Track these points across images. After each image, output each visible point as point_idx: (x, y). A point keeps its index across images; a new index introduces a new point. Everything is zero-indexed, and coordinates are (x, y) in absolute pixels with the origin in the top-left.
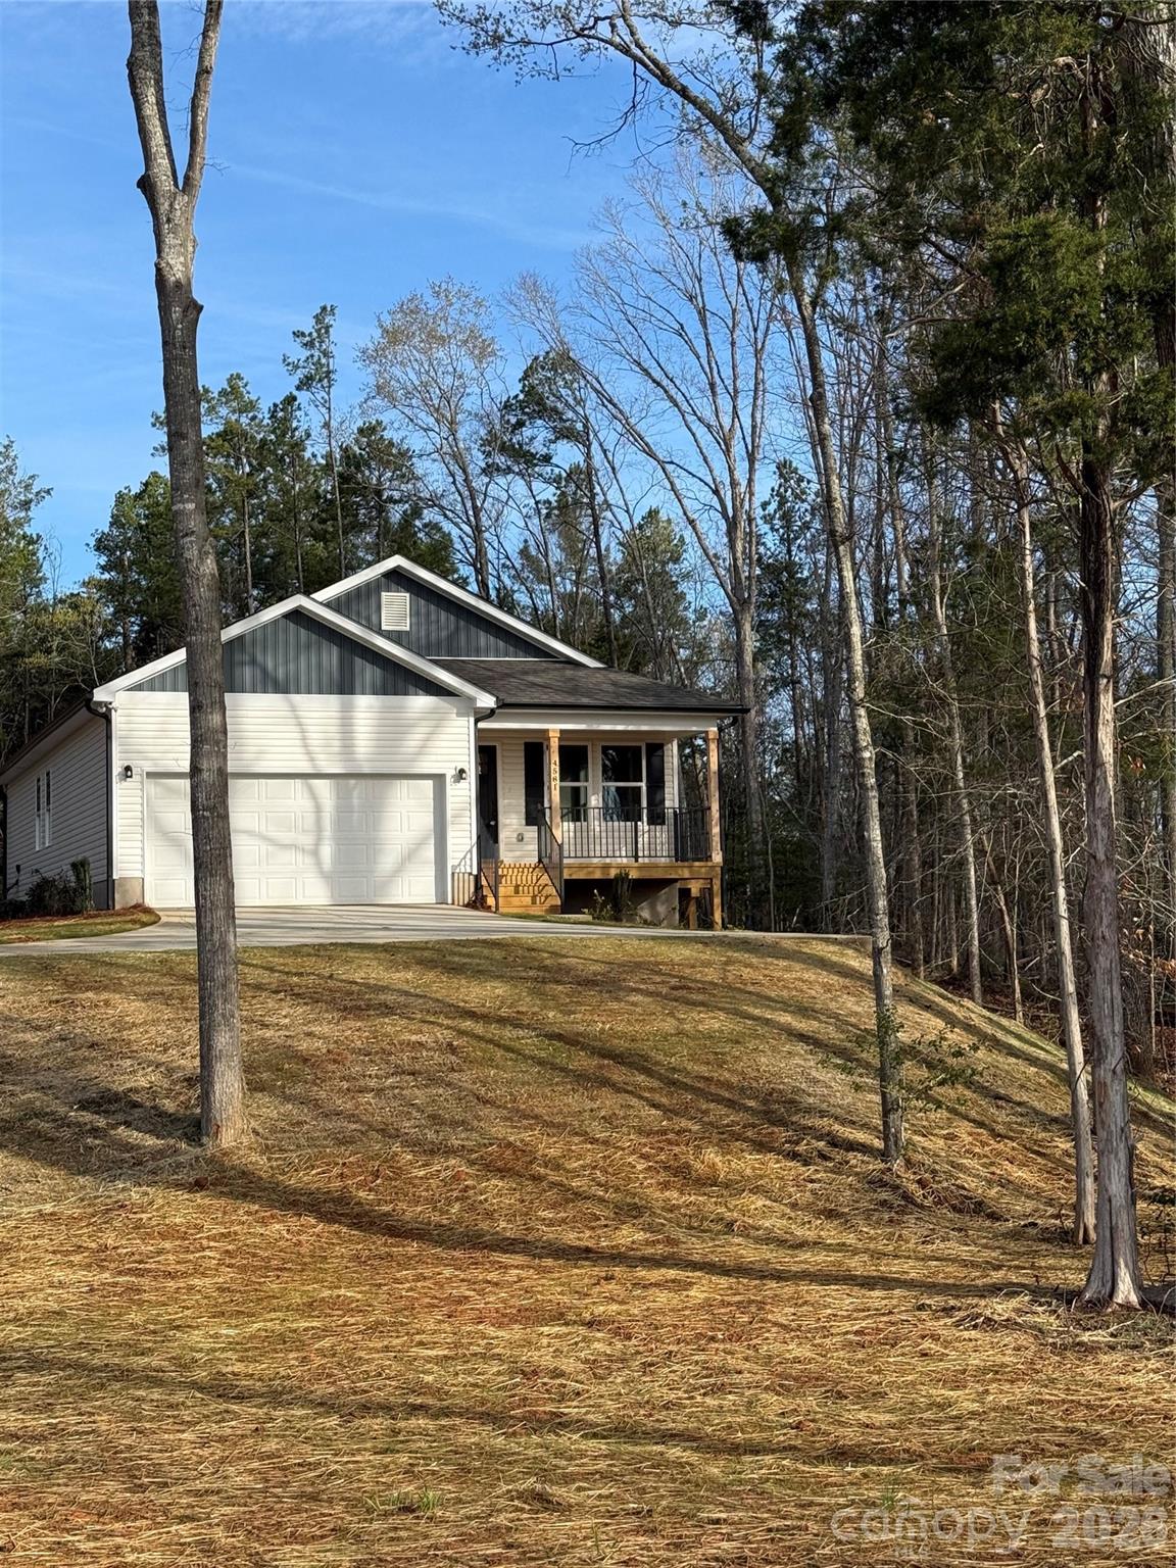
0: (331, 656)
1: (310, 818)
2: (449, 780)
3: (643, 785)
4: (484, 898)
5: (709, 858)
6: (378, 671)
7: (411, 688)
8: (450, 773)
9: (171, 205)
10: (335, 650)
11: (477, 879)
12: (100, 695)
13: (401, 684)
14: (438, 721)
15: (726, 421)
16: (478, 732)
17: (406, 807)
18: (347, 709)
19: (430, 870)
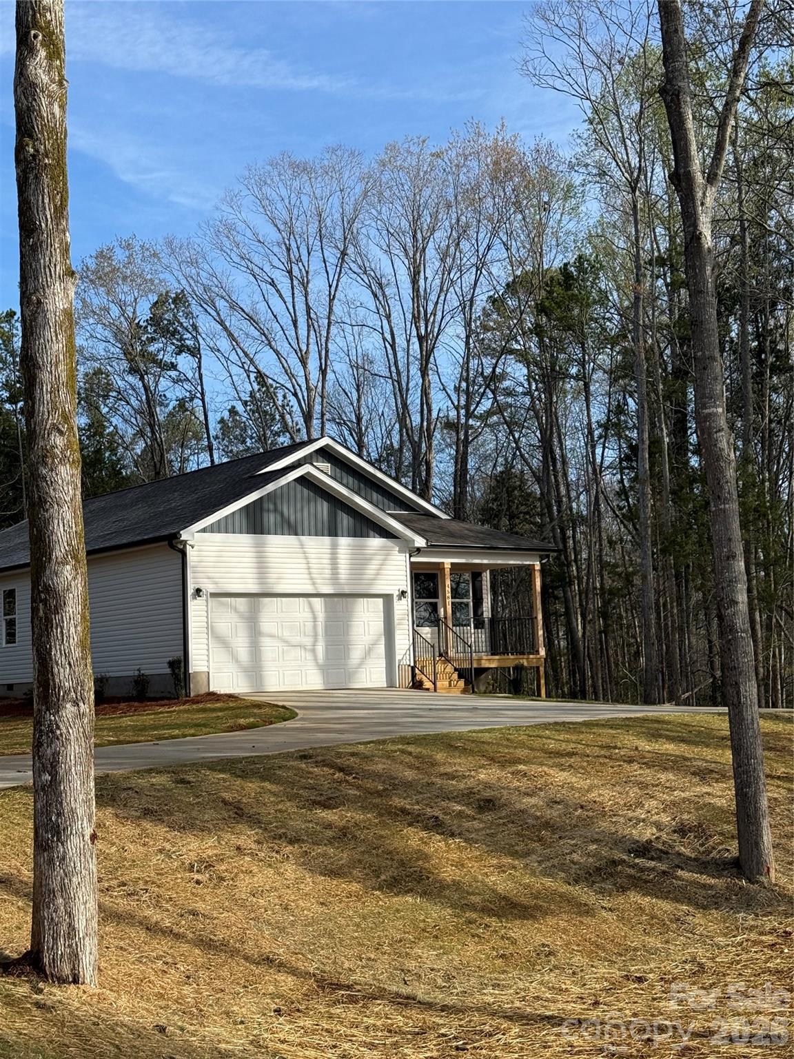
0: (323, 508)
1: (310, 625)
2: (395, 598)
3: (471, 600)
5: (538, 652)
6: (351, 520)
7: (372, 533)
8: (396, 593)
9: (704, 194)
10: (325, 504)
11: (413, 669)
12: (183, 535)
13: (365, 529)
16: (412, 564)
17: (367, 618)
18: (334, 547)
19: (382, 663)
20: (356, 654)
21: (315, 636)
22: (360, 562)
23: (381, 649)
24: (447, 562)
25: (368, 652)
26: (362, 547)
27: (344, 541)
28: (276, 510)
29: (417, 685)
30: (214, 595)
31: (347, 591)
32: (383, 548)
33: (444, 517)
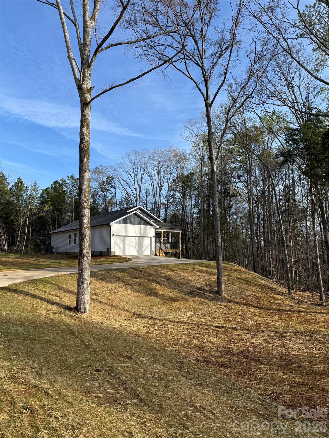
0: (139, 219)
1: (135, 242)
3: (167, 239)
6: (145, 222)
7: (148, 225)
8: (152, 237)
12: (111, 224)
16: (156, 231)
17: (147, 241)
18: (140, 227)
19: (149, 250)
20: (144, 248)
21: (136, 244)
22: (145, 230)
23: (149, 247)
24: (163, 231)
25: (146, 248)
26: (146, 227)
27: (143, 226)
28: (129, 219)
29: (156, 255)
30: (116, 236)
31: (143, 236)
32: (150, 228)
33: (162, 222)
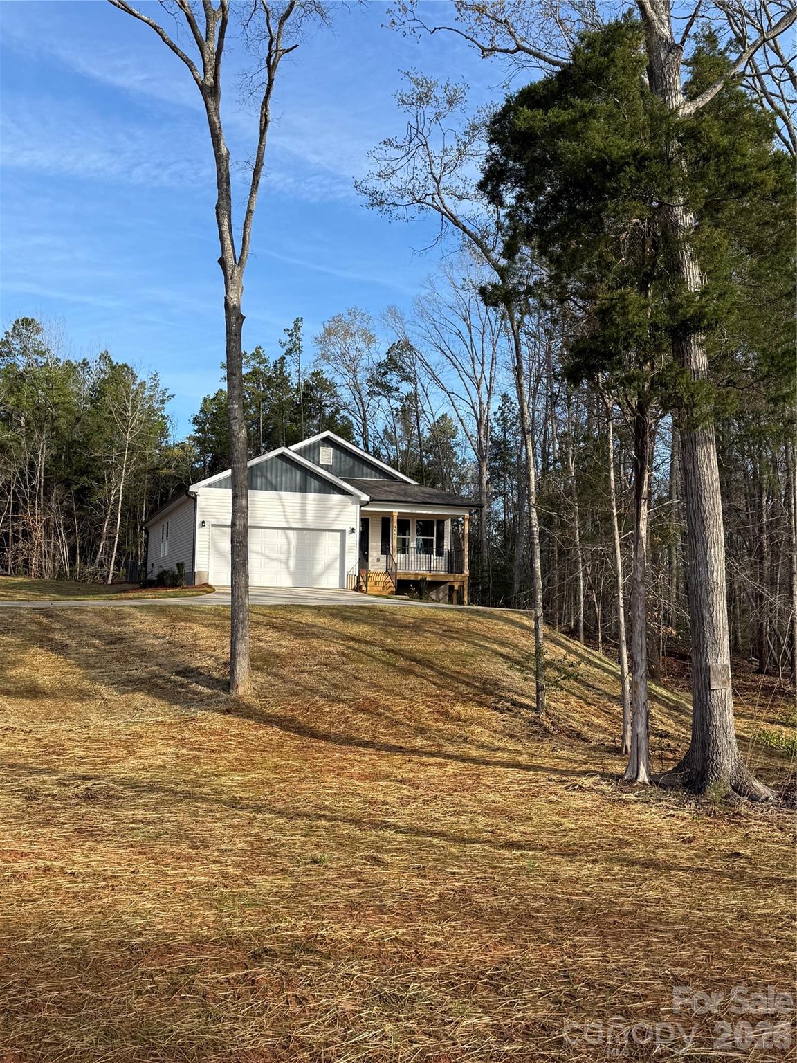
0: (298, 475)
1: (285, 547)
2: (347, 533)
3: (434, 538)
4: (361, 587)
5: (463, 572)
6: (317, 483)
7: (332, 491)
8: (348, 530)
9: (233, 271)
10: (299, 473)
11: (358, 578)
12: (192, 489)
13: (327, 489)
14: (343, 505)
15: (478, 376)
16: (361, 511)
19: (337, 573)
23: (337, 565)
24: (395, 511)
25: (329, 567)
26: (325, 500)
28: (262, 474)
30: (214, 526)
31: (313, 527)
32: (341, 501)
33: (414, 483)
